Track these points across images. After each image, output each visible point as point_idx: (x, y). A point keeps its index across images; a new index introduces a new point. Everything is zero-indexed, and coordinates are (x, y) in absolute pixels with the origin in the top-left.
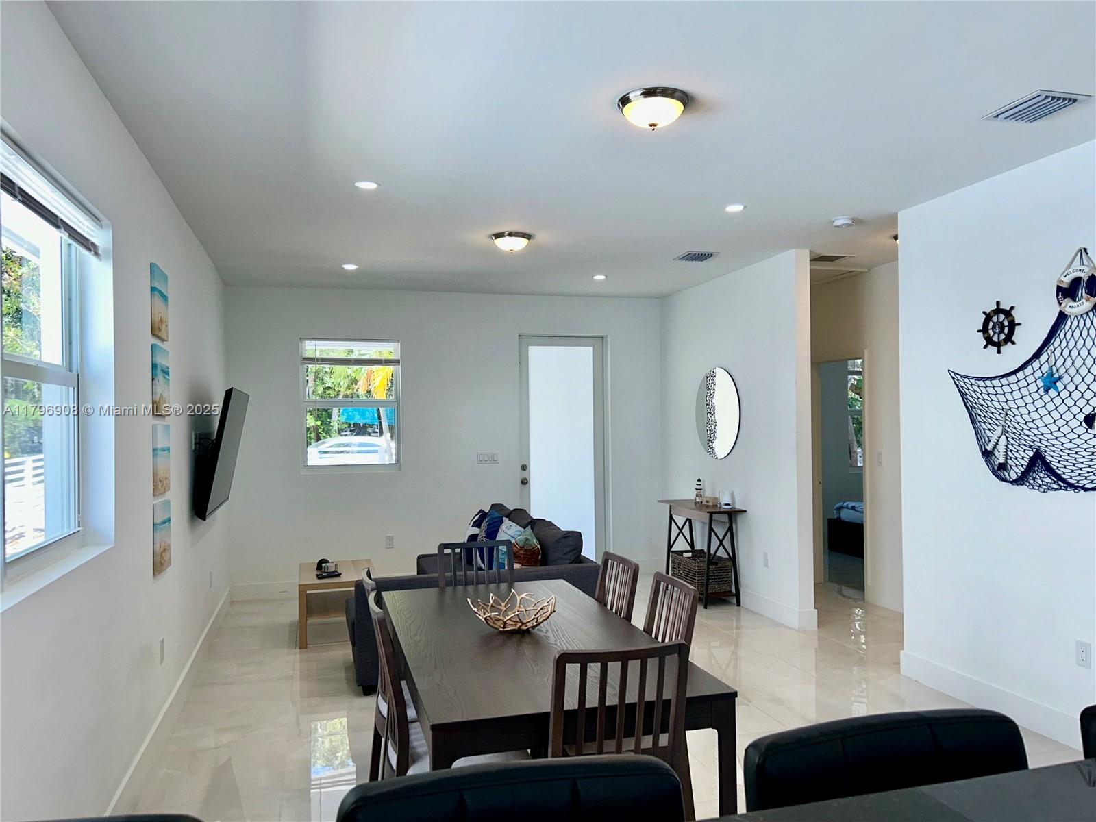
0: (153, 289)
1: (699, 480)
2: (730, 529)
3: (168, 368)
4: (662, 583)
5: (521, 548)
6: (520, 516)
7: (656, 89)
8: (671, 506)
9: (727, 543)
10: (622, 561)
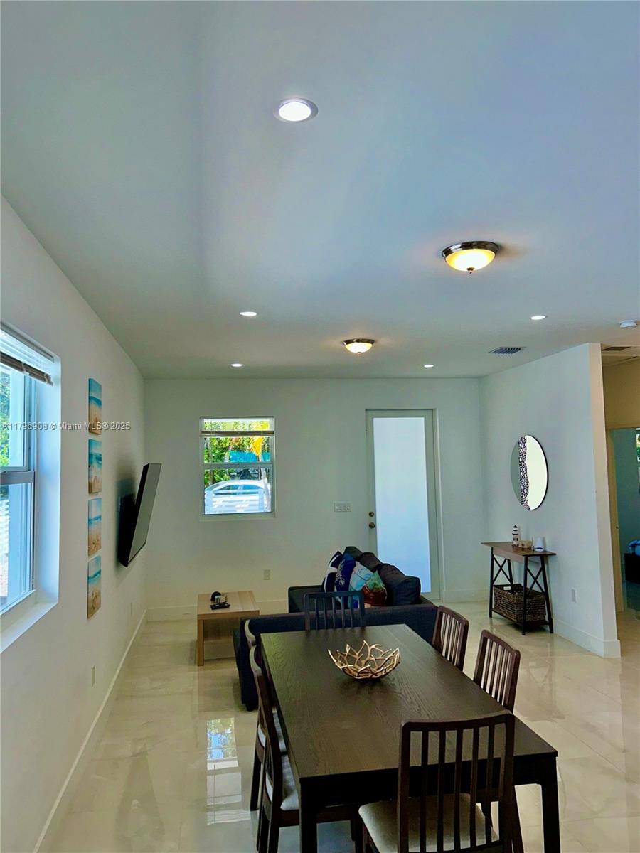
0: (90, 398)
1: (515, 527)
2: (543, 569)
3: (101, 455)
4: (489, 640)
5: (371, 591)
6: (368, 559)
7: (473, 242)
8: (492, 548)
9: (540, 580)
10: (454, 615)
